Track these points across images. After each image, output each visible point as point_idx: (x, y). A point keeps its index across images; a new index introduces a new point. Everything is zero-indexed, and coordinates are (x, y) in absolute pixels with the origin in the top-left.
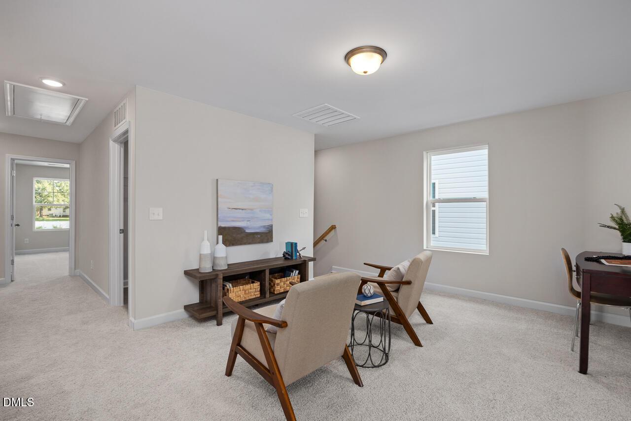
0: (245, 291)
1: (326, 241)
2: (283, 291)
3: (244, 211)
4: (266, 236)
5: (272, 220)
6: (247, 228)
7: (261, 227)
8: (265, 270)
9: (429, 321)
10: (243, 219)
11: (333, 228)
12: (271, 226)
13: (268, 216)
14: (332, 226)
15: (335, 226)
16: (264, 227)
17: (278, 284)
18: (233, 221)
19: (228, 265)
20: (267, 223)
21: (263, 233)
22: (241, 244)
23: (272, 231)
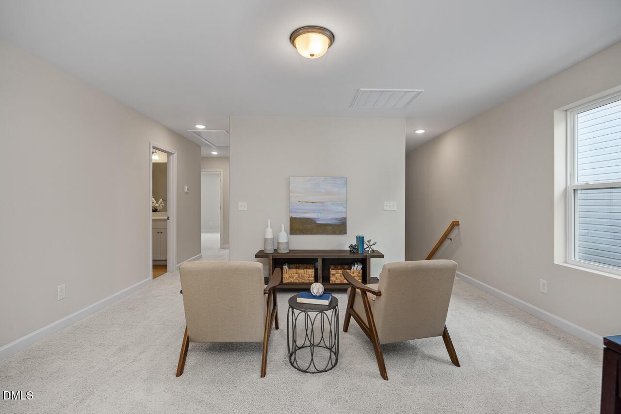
0: (299, 274)
1: (451, 239)
2: (339, 282)
3: (314, 204)
4: (339, 228)
5: (346, 213)
6: (318, 219)
7: (333, 219)
8: (317, 259)
9: (455, 362)
10: (313, 211)
11: (455, 224)
12: (345, 219)
13: (341, 209)
14: (453, 222)
15: (458, 222)
16: (336, 219)
17: (333, 275)
18: (304, 213)
19: (289, 250)
20: (339, 216)
21: (335, 225)
22: (311, 234)
23: (346, 223)
